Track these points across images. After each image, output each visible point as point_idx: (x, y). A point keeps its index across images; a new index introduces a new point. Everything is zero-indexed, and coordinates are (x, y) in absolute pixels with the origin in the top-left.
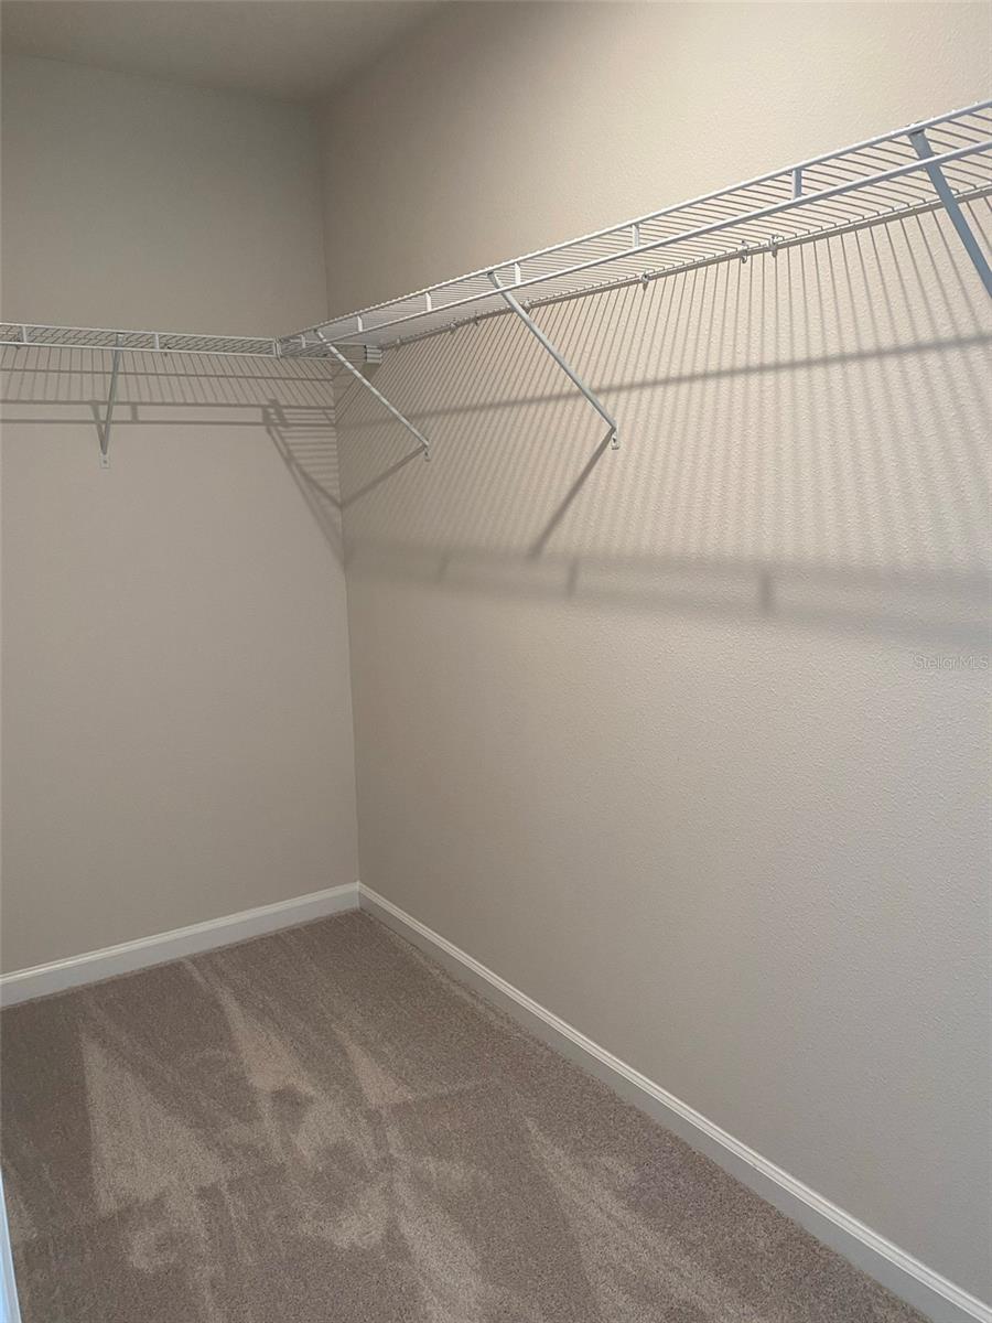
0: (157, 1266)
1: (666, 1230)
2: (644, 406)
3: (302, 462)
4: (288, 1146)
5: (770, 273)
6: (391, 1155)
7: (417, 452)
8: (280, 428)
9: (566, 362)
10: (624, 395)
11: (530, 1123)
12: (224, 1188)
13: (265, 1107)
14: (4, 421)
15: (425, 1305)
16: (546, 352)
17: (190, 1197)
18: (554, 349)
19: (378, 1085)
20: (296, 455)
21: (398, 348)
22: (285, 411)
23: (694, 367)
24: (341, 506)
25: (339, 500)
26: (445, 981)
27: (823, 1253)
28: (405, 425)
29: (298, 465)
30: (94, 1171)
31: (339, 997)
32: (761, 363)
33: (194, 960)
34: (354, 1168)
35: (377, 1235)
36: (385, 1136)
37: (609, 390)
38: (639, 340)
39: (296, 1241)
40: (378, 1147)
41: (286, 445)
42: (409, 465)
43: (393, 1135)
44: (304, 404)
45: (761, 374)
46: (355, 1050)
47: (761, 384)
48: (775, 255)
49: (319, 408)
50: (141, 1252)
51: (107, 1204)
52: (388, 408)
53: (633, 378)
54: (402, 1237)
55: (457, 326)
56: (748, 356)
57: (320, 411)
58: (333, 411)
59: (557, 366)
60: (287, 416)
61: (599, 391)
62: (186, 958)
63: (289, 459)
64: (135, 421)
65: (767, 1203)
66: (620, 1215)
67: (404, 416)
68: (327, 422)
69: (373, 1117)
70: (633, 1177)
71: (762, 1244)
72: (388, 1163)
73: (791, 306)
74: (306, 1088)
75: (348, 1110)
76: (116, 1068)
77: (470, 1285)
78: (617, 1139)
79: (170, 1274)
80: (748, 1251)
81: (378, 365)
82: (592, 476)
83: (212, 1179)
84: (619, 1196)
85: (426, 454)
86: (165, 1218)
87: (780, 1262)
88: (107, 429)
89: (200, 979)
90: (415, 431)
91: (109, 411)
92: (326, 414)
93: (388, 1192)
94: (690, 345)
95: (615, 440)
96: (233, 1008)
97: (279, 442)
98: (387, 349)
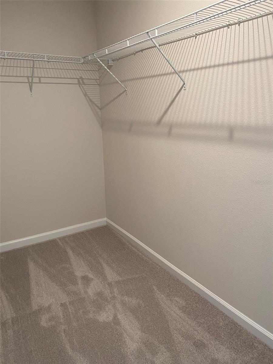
0: (48, 326)
1: (194, 319)
2: (194, 76)
3: (89, 96)
4: (86, 292)
5: (237, 31)
6: (115, 296)
7: (123, 92)
8: (83, 85)
9: (170, 62)
10: (188, 73)
11: (154, 287)
12: (68, 304)
13: (80, 281)
14: (1, 82)
15: (124, 338)
16: (164, 59)
17: (58, 306)
18: (167, 58)
19: (111, 275)
20: (88, 93)
21: (118, 60)
22: (84, 80)
23: (210, 63)
24: (101, 109)
25: (100, 107)
26: (130, 246)
27: (239, 327)
28: (120, 84)
29: (88, 97)
30: (31, 298)
31: (100, 250)
32: (233, 62)
33: (60, 239)
34: (104, 299)
35: (111, 318)
36: (113, 290)
37: (183, 71)
38: (193, 55)
39: (88, 319)
40: (111, 293)
41: (85, 90)
42: (121, 96)
43: (115, 290)
44: (90, 78)
45: (233, 65)
46: (105, 266)
47: (232, 69)
48: (239, 25)
49: (95, 79)
50: (44, 321)
51: (35, 307)
52: (115, 79)
53: (191, 67)
54: (118, 319)
55: (136, 53)
56: (228, 59)
57: (95, 80)
58: (98, 80)
59: (168, 63)
60: (85, 82)
61: (180, 72)
62: (58, 238)
63: (86, 95)
64: (40, 82)
65: (223, 312)
66: (180, 315)
67: (120, 81)
68: (97, 84)
69: (110, 284)
70: (184, 304)
71: (221, 324)
72: (114, 298)
73: (244, 42)
74: (91, 276)
75: (103, 282)
76: (37, 269)
77: (137, 333)
78: (180, 292)
79: (52, 328)
80: (217, 326)
81: (112, 66)
82: (177, 98)
83: (65, 301)
84: (180, 309)
85: (126, 93)
86: (51, 312)
87: (227, 329)
88: (32, 85)
89: (61, 244)
90: (123, 86)
91: (32, 80)
92: (96, 81)
93: (114, 306)
94: (210, 57)
95: (185, 87)
96: (70, 253)
97: (83, 89)
98: (115, 61)
